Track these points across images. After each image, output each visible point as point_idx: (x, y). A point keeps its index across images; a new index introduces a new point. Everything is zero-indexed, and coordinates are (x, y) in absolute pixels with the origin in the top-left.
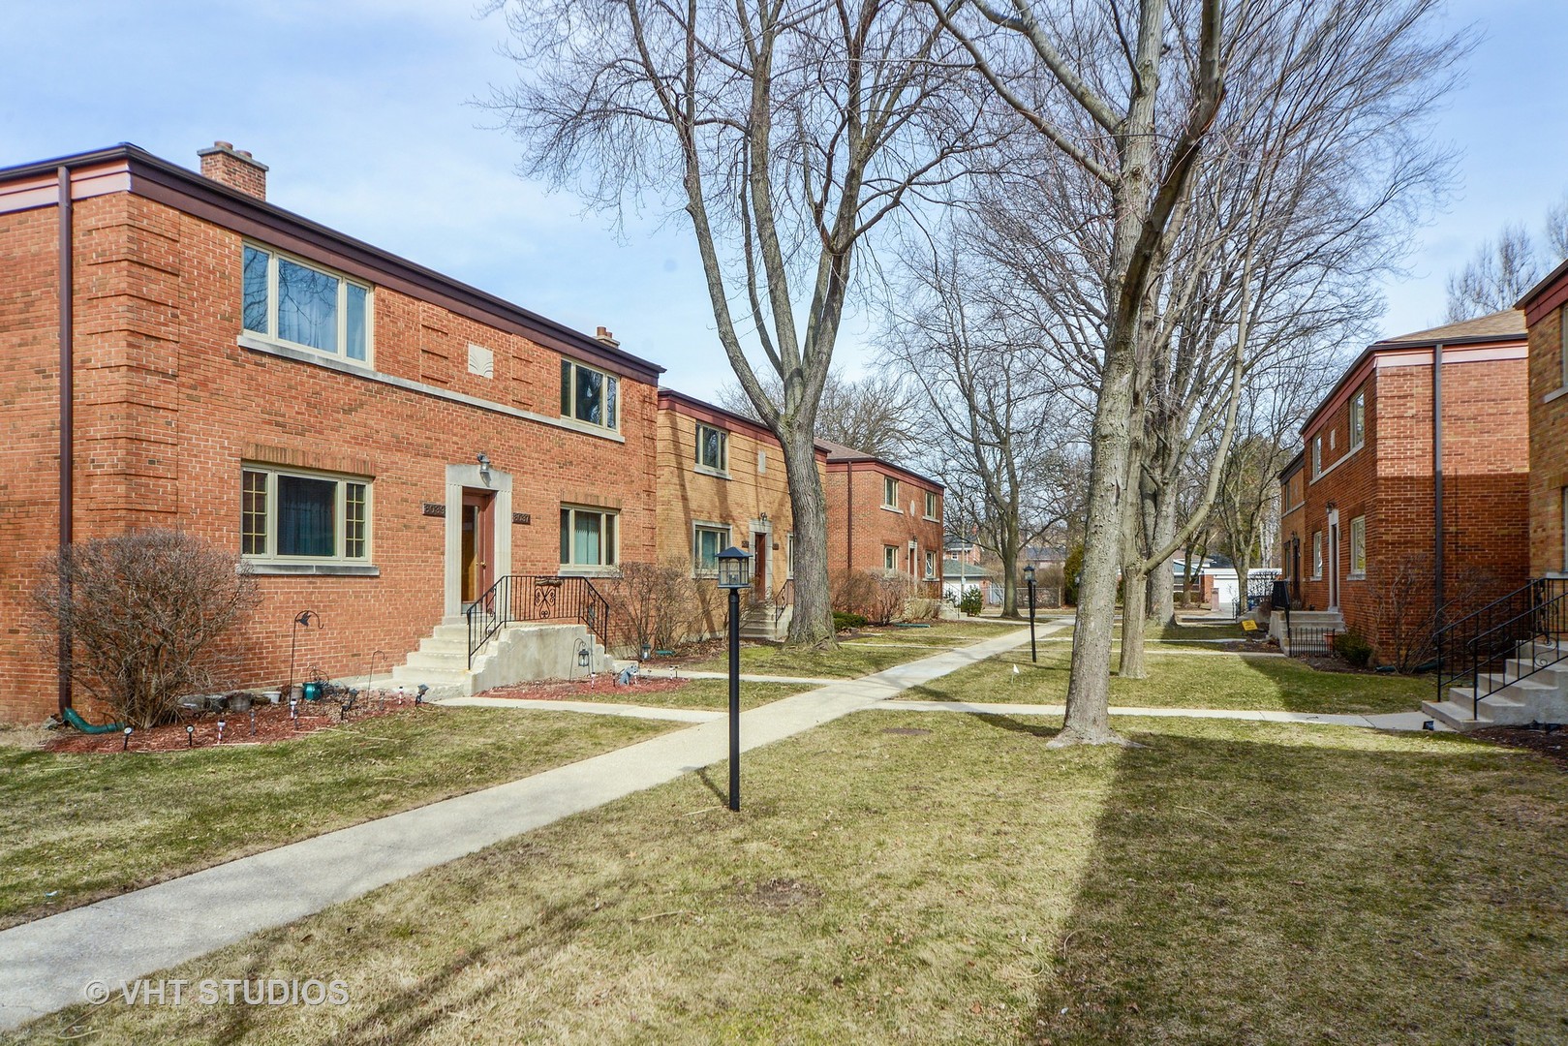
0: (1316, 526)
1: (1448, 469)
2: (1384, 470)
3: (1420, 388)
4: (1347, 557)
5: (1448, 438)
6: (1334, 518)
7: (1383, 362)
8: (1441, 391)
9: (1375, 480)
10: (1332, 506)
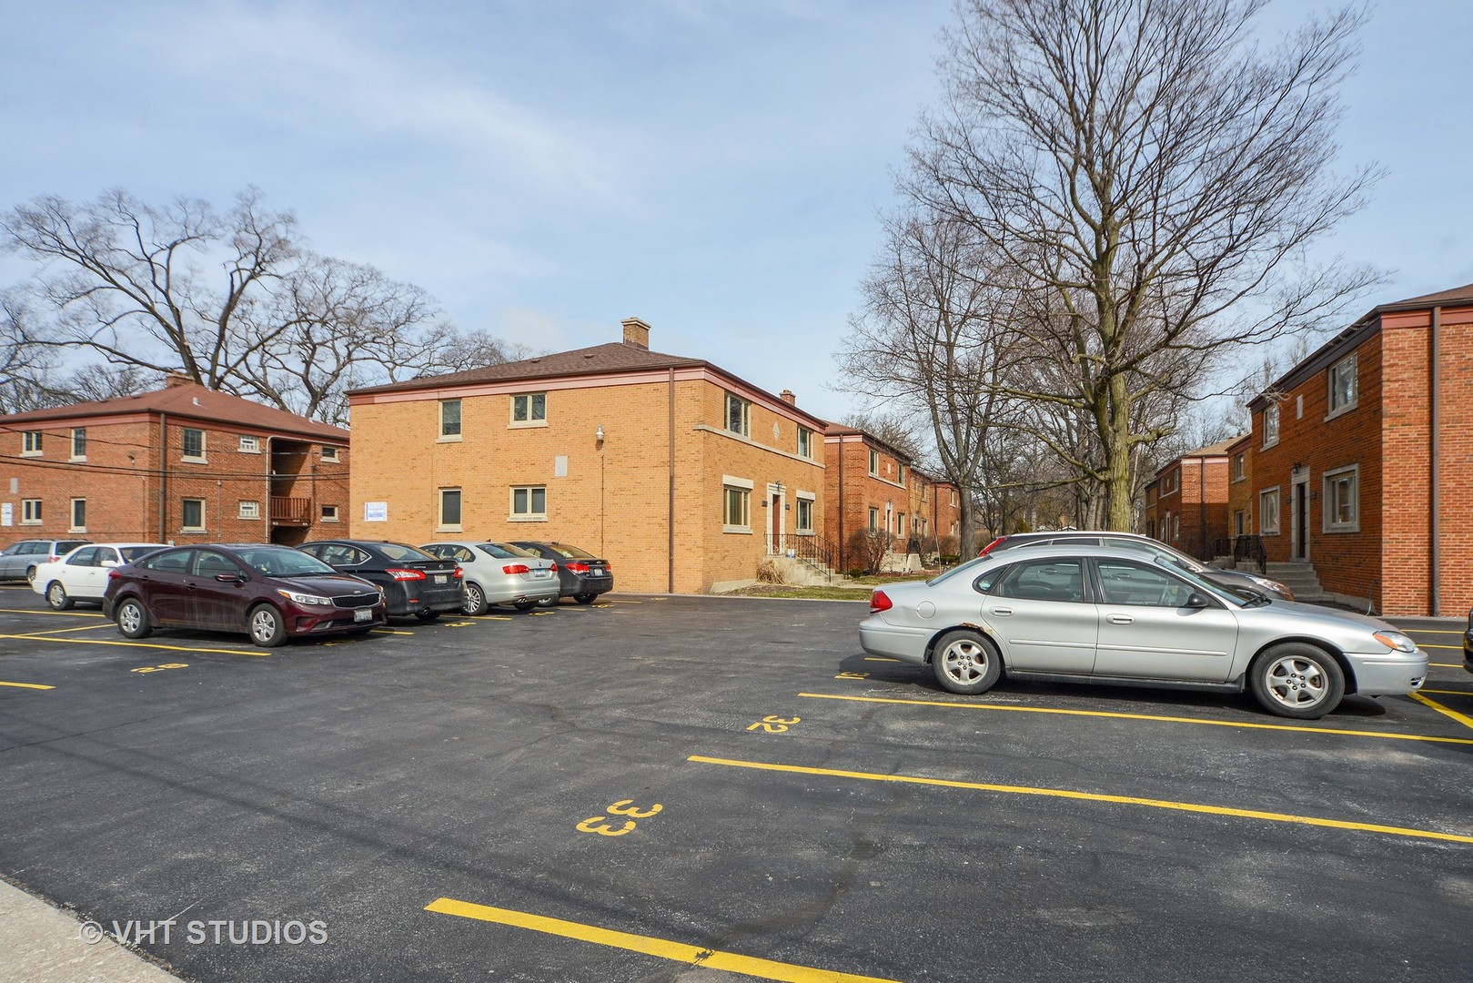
0: (1162, 517)
1: (1207, 501)
2: (1184, 501)
3: (1197, 472)
4: (1173, 531)
5: (1206, 490)
6: (1168, 515)
7: (1185, 462)
8: (1205, 473)
9: (1181, 504)
10: (1167, 510)
